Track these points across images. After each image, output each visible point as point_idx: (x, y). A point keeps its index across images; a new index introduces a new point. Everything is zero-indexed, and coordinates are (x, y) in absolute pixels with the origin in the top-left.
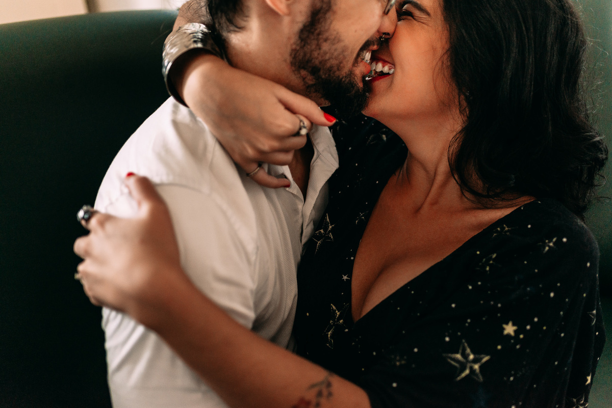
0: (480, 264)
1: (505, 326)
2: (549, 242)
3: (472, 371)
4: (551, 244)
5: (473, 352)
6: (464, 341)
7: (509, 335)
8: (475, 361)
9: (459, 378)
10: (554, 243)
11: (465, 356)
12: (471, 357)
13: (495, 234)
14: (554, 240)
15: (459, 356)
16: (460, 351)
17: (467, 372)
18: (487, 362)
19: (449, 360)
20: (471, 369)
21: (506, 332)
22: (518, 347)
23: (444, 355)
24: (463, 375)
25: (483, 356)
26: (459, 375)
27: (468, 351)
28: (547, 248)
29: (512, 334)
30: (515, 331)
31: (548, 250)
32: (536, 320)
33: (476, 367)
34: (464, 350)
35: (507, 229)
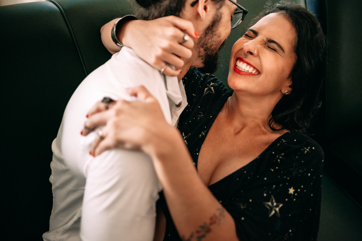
0: (276, 158)
1: (289, 189)
2: (307, 149)
3: (276, 211)
4: (308, 150)
5: (276, 202)
6: (272, 196)
7: (291, 194)
8: (277, 206)
9: (271, 216)
10: (309, 149)
11: (272, 204)
12: (275, 204)
13: (279, 144)
14: (309, 148)
15: (270, 203)
16: (271, 200)
17: (274, 212)
18: (282, 207)
19: (267, 206)
21: (290, 192)
22: (294, 200)
23: (264, 203)
24: (272, 214)
25: (279, 204)
26: (270, 214)
27: (274, 201)
28: (306, 152)
29: (292, 193)
30: (294, 192)
32: (302, 187)
33: (277, 209)
34: (272, 200)
35: (284, 141)
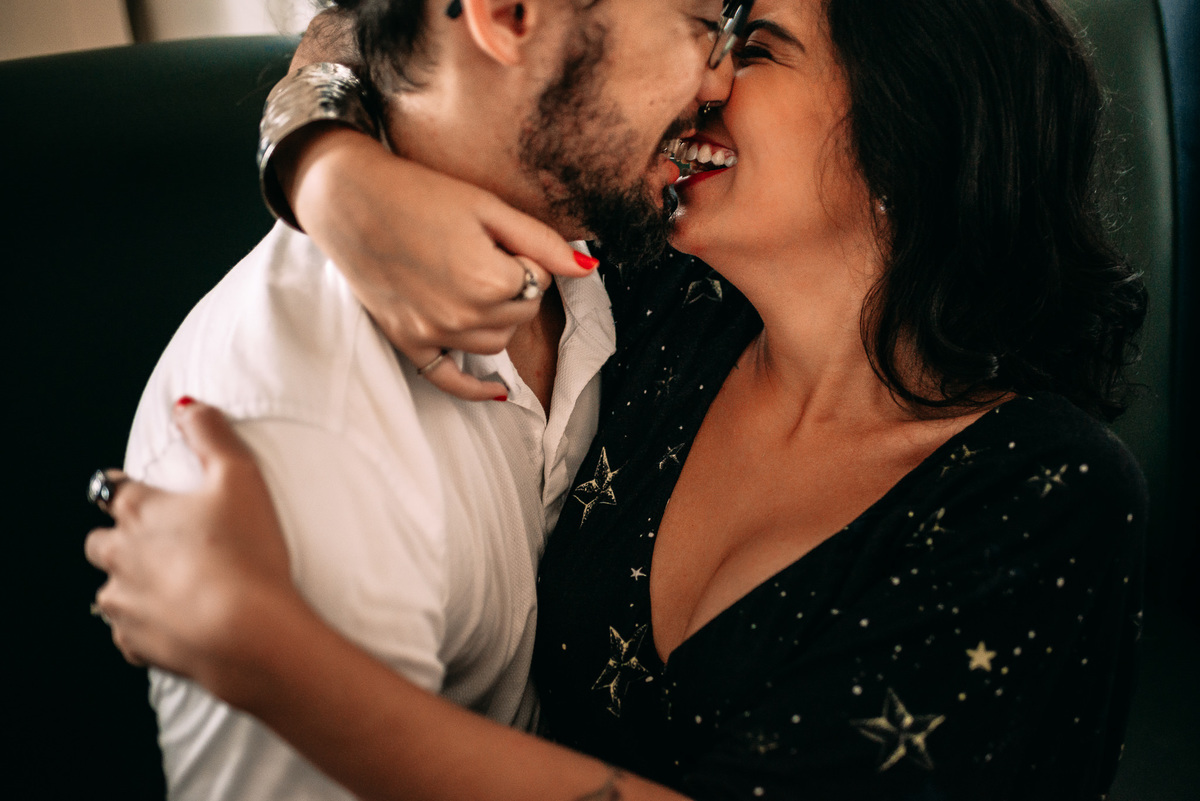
0: (916, 535)
1: (970, 653)
2: (1053, 474)
3: (911, 747)
4: (1057, 478)
5: (911, 711)
6: (890, 690)
7: (980, 670)
8: (916, 728)
9: (886, 765)
10: (1063, 477)
11: (895, 720)
12: (908, 720)
13: (946, 468)
14: (1063, 469)
15: (882, 722)
16: (885, 711)
17: (901, 751)
18: (939, 727)
19: (864, 732)
20: (910, 745)
21: (974, 665)
22: (999, 692)
23: (853, 723)
24: (894, 758)
25: (930, 716)
26: (885, 760)
27: (901, 708)
28: (1048, 487)
29: (987, 666)
30: (993, 661)
31: (1051, 491)
32: (1032, 635)
33: (919, 739)
34: (892, 708)
35: (968, 453)
